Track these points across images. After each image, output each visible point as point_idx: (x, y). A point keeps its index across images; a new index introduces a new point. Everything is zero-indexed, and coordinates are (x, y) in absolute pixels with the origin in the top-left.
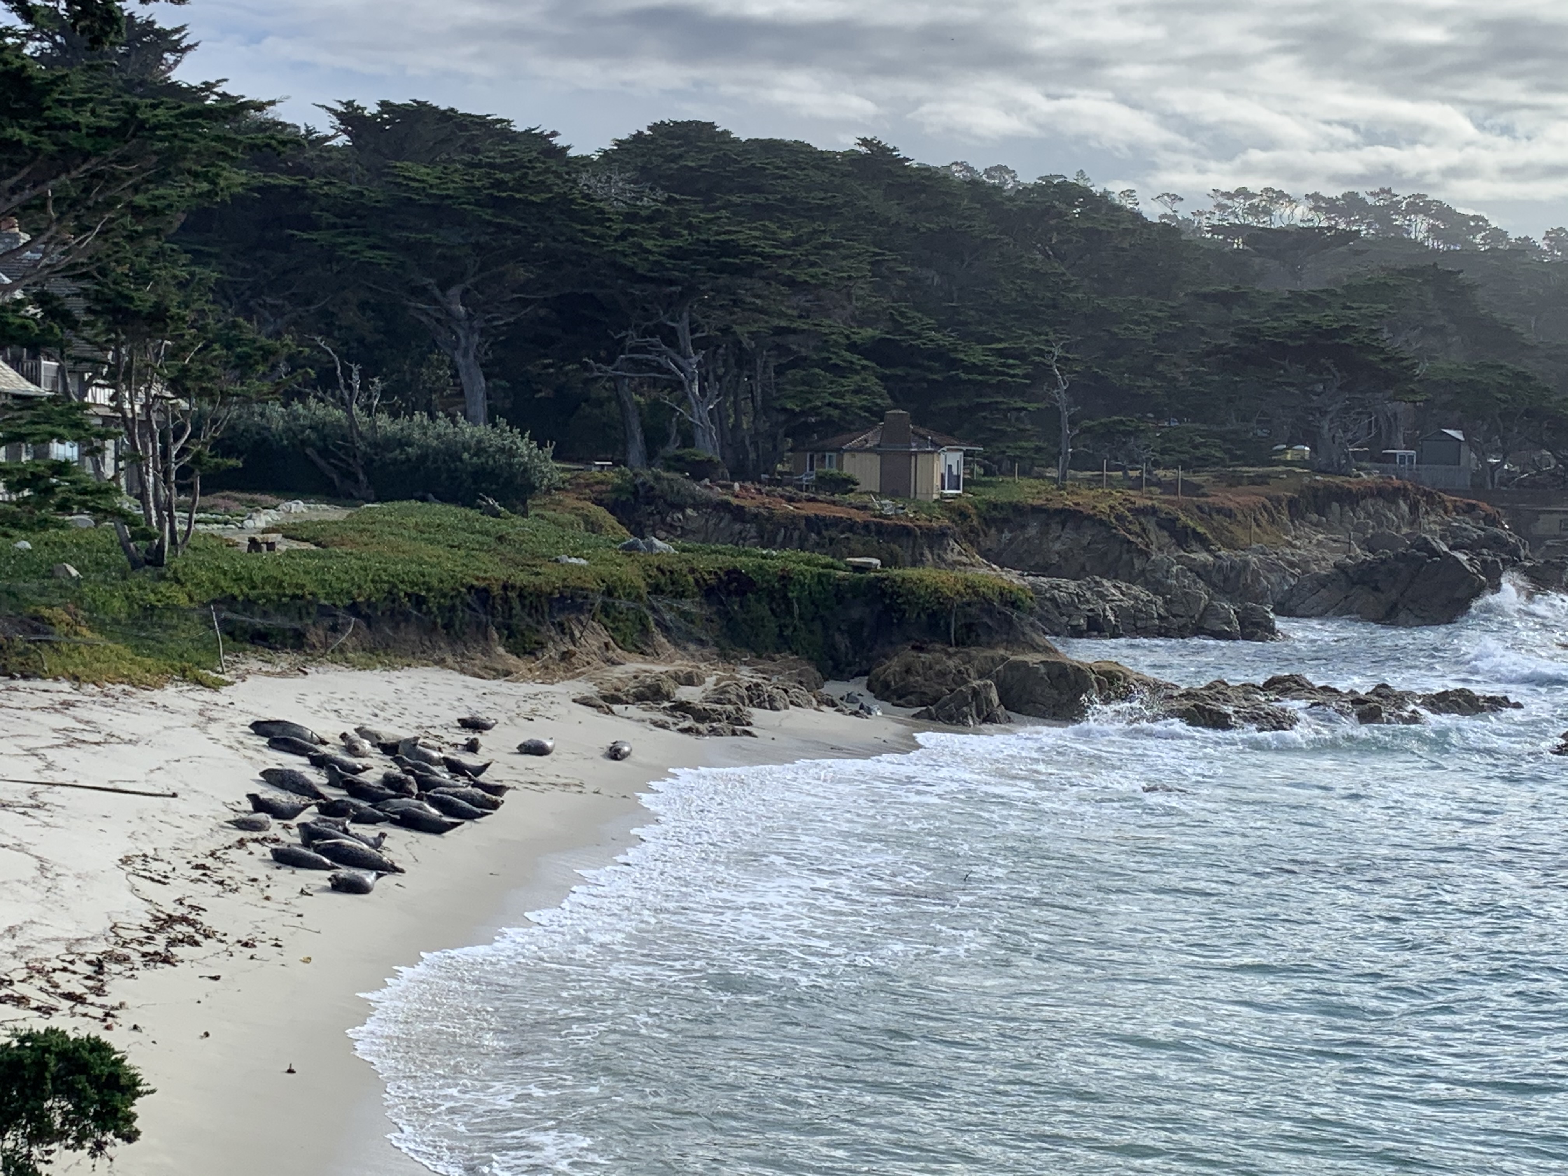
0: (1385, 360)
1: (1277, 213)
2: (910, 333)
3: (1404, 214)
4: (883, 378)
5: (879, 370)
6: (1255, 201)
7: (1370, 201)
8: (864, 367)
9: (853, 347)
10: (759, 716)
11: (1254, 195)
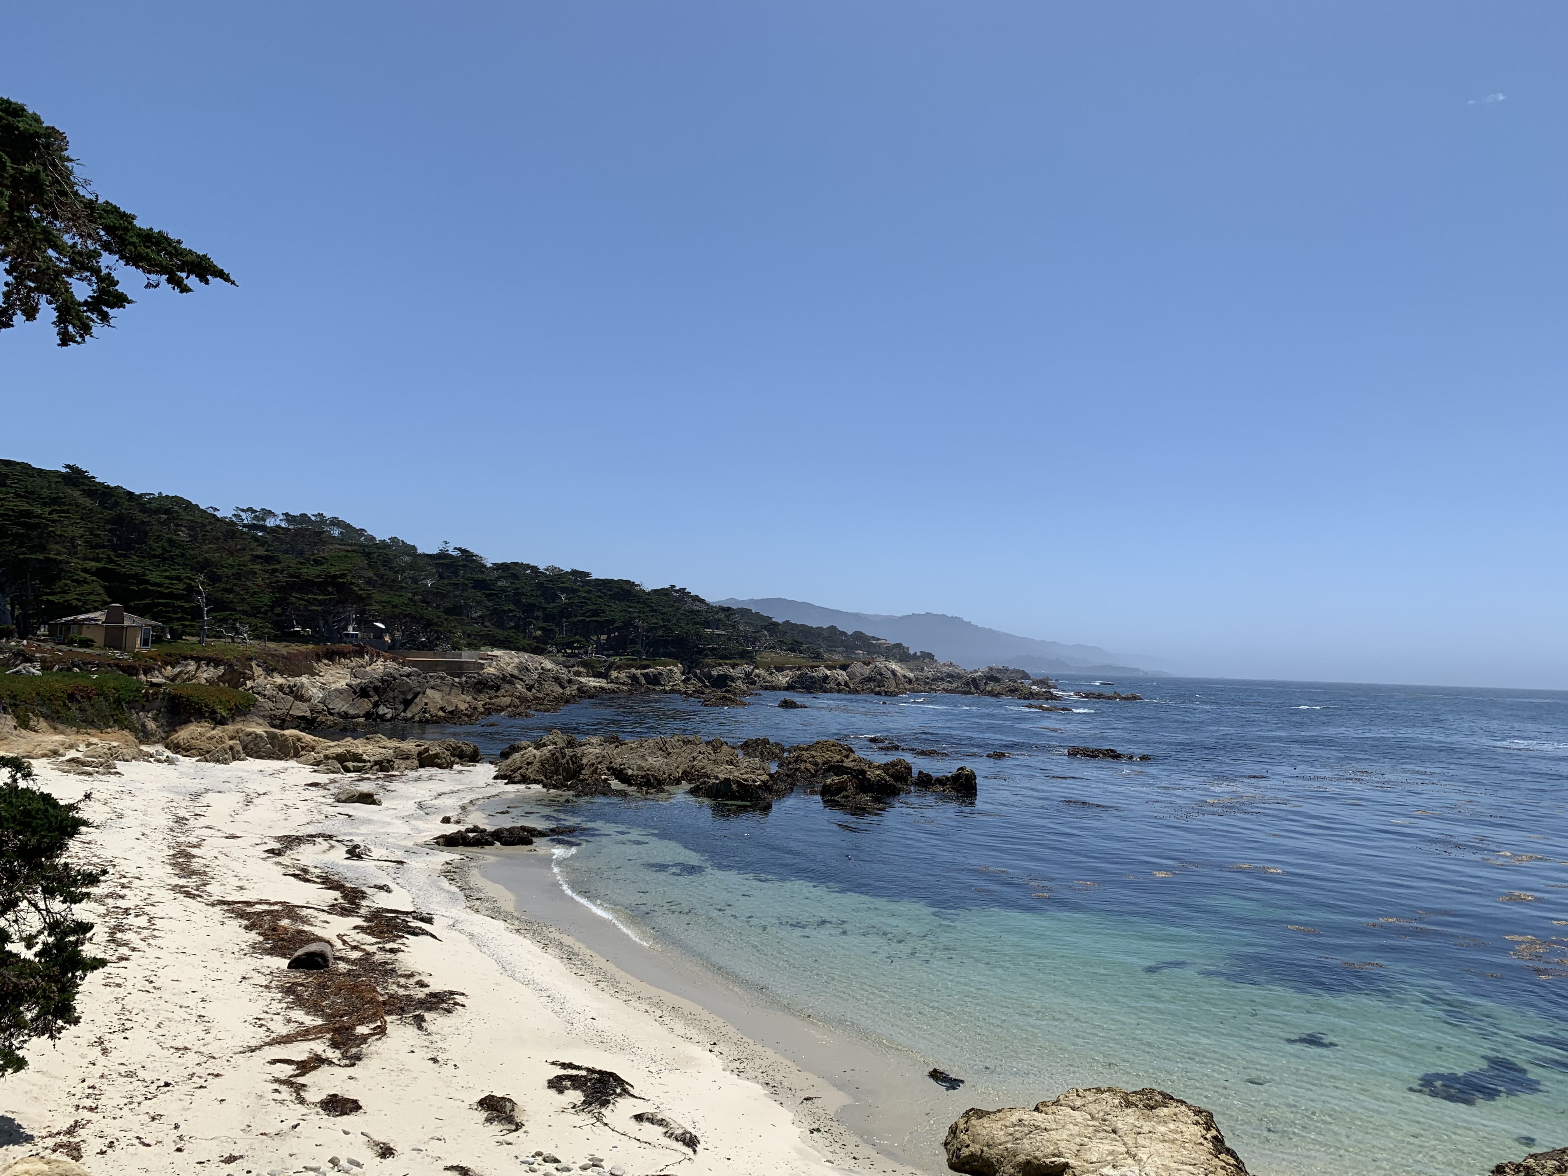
0: (360, 590)
1: (268, 521)
2: (120, 565)
3: (328, 526)
4: (104, 587)
5: (101, 582)
6: (257, 514)
7: (313, 518)
8: (93, 581)
9: (85, 570)
10: (120, 766)
11: (256, 511)
